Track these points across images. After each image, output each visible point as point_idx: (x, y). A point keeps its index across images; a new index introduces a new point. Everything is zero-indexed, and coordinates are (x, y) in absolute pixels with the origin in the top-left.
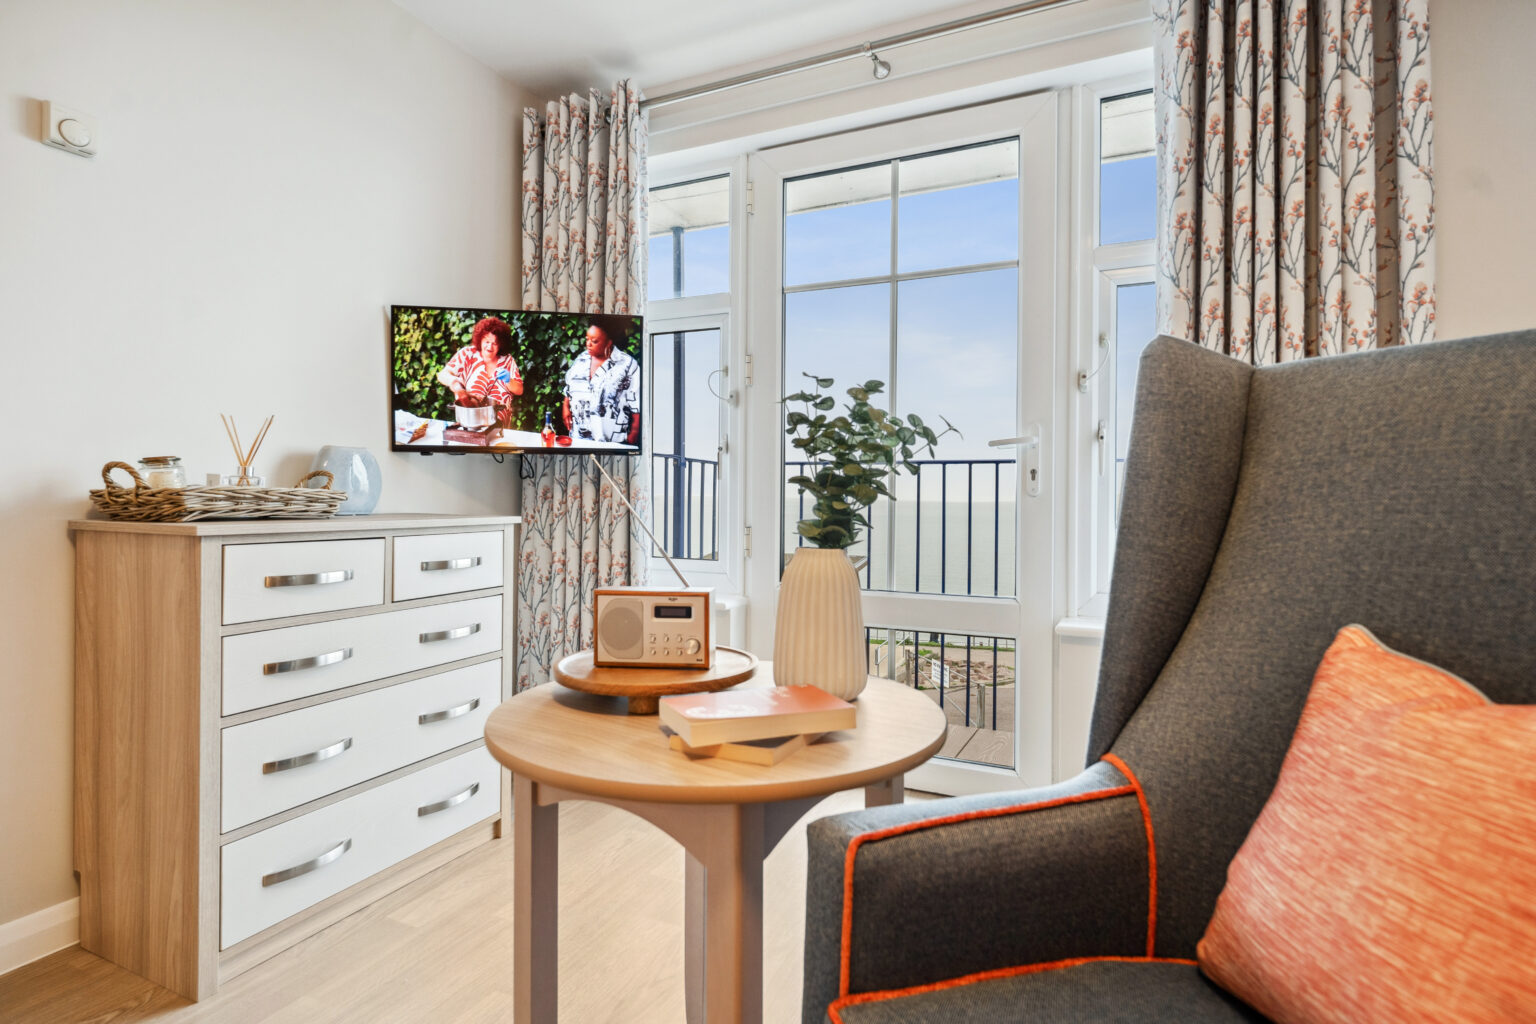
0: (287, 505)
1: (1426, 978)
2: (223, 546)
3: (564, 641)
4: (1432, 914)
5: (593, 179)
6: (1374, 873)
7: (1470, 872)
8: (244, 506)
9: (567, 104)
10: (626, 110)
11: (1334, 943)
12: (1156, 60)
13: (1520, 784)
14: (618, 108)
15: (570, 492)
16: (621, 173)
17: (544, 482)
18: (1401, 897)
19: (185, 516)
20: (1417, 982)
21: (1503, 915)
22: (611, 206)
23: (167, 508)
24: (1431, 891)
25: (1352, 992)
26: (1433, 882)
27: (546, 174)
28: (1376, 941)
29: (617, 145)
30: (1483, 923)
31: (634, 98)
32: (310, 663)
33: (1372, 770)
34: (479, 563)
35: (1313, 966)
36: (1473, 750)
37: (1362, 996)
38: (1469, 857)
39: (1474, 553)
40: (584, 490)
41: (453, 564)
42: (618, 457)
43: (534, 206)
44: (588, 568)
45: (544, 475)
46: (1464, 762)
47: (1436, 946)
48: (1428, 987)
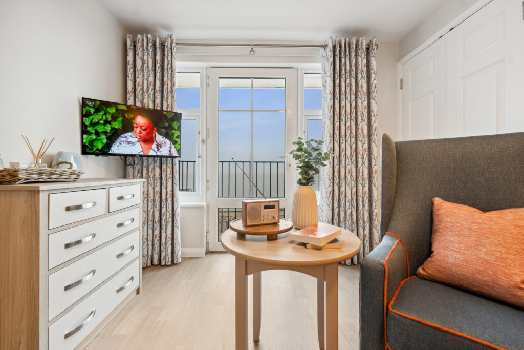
0: (61, 176)
1: (510, 266)
2: (49, 194)
3: (148, 221)
4: (506, 253)
5: (158, 65)
6: (489, 248)
7: (512, 244)
8: (44, 177)
9: (147, 38)
10: (171, 44)
11: (482, 263)
12: (322, 67)
13: (514, 225)
14: (168, 44)
15: (150, 170)
16: (170, 65)
17: (137, 167)
18: (498, 251)
19: (17, 182)
20: (509, 267)
21: (521, 251)
22: (166, 75)
23: (8, 178)
24: (505, 249)
25: (491, 273)
26: (505, 247)
27: (137, 59)
28: (495, 261)
29: (168, 56)
30: (518, 253)
31: (174, 41)
32: (79, 242)
33: (477, 227)
34: (134, 196)
35: (477, 269)
36: (500, 220)
37: (494, 273)
38: (511, 241)
39: (457, 182)
40: (155, 170)
41: (125, 197)
42: (169, 159)
43: (132, 70)
44: (157, 196)
45: (138, 164)
46: (499, 222)
47: (510, 259)
48: (511, 268)
